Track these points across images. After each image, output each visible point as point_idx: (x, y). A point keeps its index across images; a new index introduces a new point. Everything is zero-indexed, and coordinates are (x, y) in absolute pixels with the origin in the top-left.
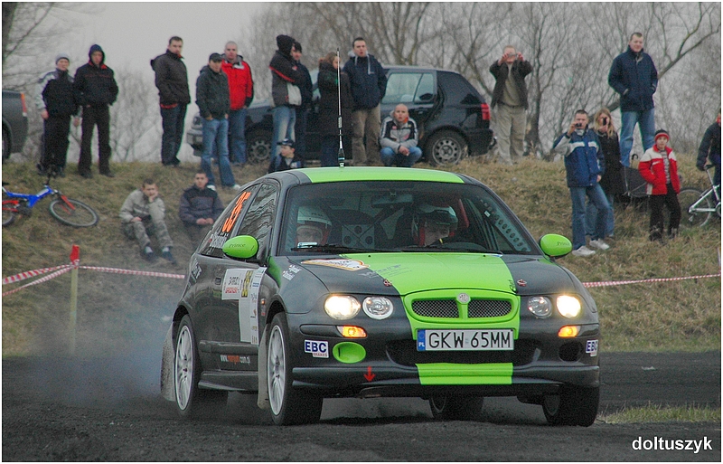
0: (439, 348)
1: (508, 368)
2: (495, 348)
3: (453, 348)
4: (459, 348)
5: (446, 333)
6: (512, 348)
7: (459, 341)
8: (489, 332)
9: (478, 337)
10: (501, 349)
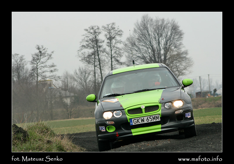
0: (137, 124)
1: (160, 126)
2: (154, 121)
3: (141, 123)
4: (143, 123)
5: (138, 119)
6: (160, 120)
7: (143, 120)
8: (152, 116)
9: (149, 118)
10: (156, 121)
